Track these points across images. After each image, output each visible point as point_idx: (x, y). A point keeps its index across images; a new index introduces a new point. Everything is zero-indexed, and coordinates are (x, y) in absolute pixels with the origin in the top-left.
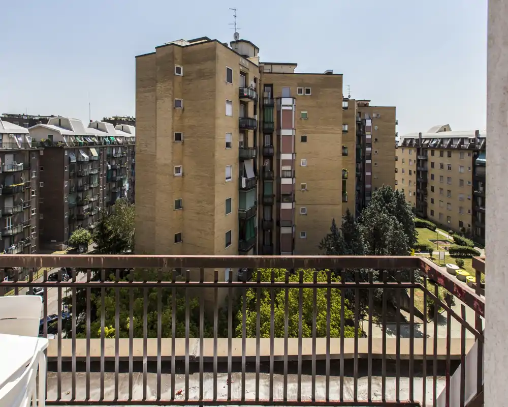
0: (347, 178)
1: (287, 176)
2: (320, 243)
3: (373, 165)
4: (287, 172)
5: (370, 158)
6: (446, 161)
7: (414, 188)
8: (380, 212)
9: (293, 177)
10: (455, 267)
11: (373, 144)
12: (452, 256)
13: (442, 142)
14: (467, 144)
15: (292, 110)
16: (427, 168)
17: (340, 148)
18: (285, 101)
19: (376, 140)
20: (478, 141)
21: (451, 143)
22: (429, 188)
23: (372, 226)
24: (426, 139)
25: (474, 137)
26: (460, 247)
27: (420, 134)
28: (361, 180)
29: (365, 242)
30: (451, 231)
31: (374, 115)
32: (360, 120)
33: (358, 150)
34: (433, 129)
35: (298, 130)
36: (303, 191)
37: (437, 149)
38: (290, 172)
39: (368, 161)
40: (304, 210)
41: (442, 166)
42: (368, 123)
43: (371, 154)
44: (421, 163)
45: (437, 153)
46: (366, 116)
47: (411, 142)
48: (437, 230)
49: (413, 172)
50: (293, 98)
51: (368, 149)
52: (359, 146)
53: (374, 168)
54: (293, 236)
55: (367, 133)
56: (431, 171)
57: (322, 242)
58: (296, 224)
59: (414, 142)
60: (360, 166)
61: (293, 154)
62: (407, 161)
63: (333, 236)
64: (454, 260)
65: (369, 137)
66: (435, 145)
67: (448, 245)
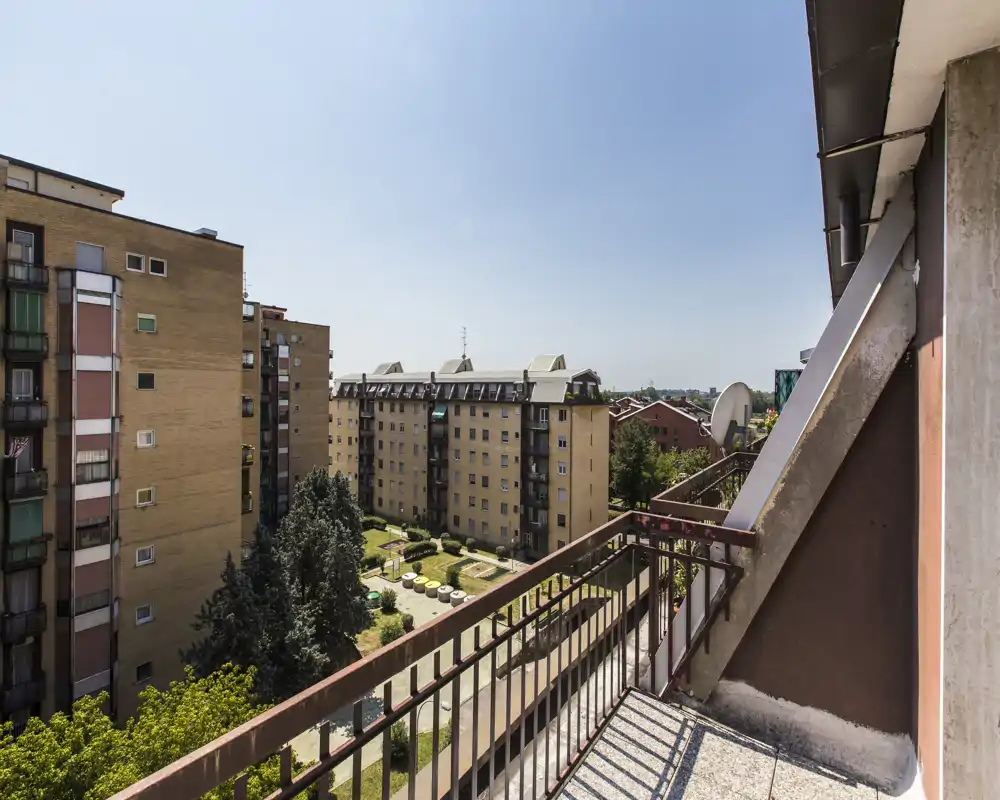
0: (251, 463)
1: (96, 476)
2: (199, 617)
3: (292, 432)
4: (95, 468)
5: (285, 419)
6: (396, 418)
7: (355, 467)
8: (313, 518)
9: (112, 476)
10: (411, 575)
11: (292, 392)
12: (407, 562)
13: (392, 390)
14: (421, 393)
15: (110, 307)
16: (373, 431)
17: (237, 402)
18: (84, 280)
19: (297, 385)
20: (434, 387)
21: (404, 390)
22: (376, 464)
23: (300, 548)
24: (372, 384)
25: (429, 382)
26: (416, 544)
27: (364, 375)
28: (270, 463)
29: (291, 582)
30: (404, 524)
31: (294, 338)
32: (268, 345)
33: (264, 406)
34: (381, 367)
35: (126, 360)
36: (144, 508)
37: (388, 399)
38: (104, 466)
39: (282, 427)
40: (144, 555)
41: (393, 427)
42: (283, 352)
43: (288, 412)
44: (365, 423)
45: (386, 406)
46: (280, 338)
47: (351, 389)
48: (387, 528)
49: (353, 440)
50: (114, 278)
51: (283, 403)
52: (267, 398)
53: (294, 439)
54: (115, 629)
55: (280, 372)
56: (379, 436)
57: (203, 611)
58: (122, 594)
59: (356, 390)
60: (268, 436)
61: (113, 419)
62: (344, 422)
63: (227, 591)
64: (411, 565)
65: (286, 379)
66: (384, 393)
67: (403, 547)
